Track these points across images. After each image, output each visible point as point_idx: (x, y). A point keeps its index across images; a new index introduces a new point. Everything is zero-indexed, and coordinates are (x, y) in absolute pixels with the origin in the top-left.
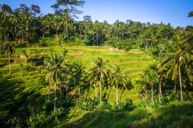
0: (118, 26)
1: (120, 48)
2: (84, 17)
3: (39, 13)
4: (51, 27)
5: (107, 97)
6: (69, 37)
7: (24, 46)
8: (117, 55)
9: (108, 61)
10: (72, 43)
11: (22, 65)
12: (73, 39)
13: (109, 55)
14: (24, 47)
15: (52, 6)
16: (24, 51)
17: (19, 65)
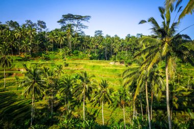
0: (128, 40)
1: (121, 62)
2: (96, 32)
3: (44, 28)
4: (54, 42)
5: (96, 114)
6: (73, 51)
7: (26, 59)
8: (116, 70)
9: (94, 76)
10: (75, 57)
11: (17, 79)
12: (77, 53)
13: (108, 70)
14: (26, 61)
15: (58, 22)
16: (25, 65)
17: (15, 78)
